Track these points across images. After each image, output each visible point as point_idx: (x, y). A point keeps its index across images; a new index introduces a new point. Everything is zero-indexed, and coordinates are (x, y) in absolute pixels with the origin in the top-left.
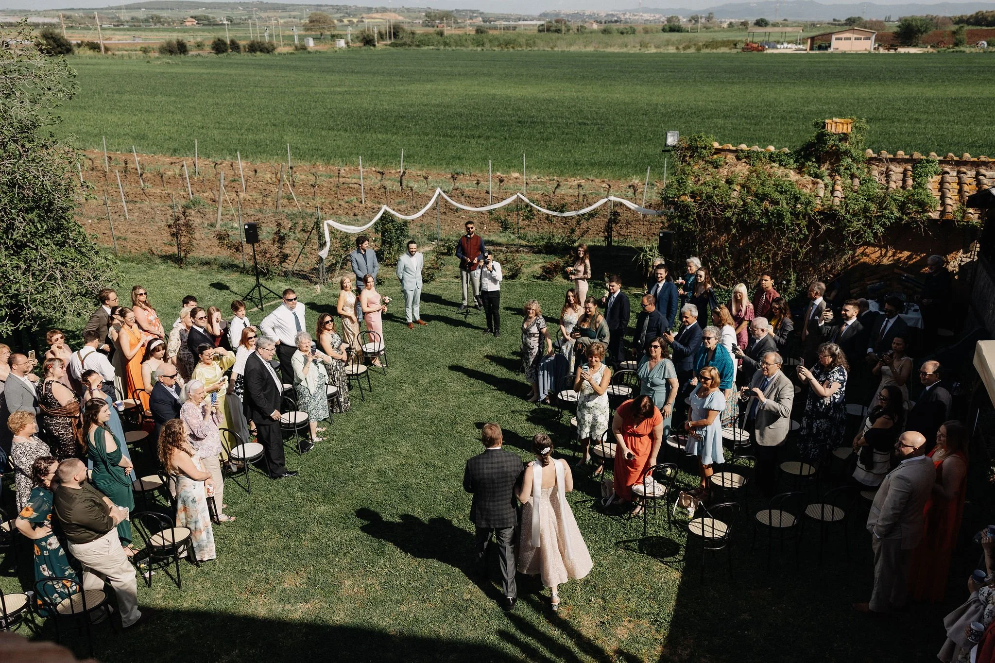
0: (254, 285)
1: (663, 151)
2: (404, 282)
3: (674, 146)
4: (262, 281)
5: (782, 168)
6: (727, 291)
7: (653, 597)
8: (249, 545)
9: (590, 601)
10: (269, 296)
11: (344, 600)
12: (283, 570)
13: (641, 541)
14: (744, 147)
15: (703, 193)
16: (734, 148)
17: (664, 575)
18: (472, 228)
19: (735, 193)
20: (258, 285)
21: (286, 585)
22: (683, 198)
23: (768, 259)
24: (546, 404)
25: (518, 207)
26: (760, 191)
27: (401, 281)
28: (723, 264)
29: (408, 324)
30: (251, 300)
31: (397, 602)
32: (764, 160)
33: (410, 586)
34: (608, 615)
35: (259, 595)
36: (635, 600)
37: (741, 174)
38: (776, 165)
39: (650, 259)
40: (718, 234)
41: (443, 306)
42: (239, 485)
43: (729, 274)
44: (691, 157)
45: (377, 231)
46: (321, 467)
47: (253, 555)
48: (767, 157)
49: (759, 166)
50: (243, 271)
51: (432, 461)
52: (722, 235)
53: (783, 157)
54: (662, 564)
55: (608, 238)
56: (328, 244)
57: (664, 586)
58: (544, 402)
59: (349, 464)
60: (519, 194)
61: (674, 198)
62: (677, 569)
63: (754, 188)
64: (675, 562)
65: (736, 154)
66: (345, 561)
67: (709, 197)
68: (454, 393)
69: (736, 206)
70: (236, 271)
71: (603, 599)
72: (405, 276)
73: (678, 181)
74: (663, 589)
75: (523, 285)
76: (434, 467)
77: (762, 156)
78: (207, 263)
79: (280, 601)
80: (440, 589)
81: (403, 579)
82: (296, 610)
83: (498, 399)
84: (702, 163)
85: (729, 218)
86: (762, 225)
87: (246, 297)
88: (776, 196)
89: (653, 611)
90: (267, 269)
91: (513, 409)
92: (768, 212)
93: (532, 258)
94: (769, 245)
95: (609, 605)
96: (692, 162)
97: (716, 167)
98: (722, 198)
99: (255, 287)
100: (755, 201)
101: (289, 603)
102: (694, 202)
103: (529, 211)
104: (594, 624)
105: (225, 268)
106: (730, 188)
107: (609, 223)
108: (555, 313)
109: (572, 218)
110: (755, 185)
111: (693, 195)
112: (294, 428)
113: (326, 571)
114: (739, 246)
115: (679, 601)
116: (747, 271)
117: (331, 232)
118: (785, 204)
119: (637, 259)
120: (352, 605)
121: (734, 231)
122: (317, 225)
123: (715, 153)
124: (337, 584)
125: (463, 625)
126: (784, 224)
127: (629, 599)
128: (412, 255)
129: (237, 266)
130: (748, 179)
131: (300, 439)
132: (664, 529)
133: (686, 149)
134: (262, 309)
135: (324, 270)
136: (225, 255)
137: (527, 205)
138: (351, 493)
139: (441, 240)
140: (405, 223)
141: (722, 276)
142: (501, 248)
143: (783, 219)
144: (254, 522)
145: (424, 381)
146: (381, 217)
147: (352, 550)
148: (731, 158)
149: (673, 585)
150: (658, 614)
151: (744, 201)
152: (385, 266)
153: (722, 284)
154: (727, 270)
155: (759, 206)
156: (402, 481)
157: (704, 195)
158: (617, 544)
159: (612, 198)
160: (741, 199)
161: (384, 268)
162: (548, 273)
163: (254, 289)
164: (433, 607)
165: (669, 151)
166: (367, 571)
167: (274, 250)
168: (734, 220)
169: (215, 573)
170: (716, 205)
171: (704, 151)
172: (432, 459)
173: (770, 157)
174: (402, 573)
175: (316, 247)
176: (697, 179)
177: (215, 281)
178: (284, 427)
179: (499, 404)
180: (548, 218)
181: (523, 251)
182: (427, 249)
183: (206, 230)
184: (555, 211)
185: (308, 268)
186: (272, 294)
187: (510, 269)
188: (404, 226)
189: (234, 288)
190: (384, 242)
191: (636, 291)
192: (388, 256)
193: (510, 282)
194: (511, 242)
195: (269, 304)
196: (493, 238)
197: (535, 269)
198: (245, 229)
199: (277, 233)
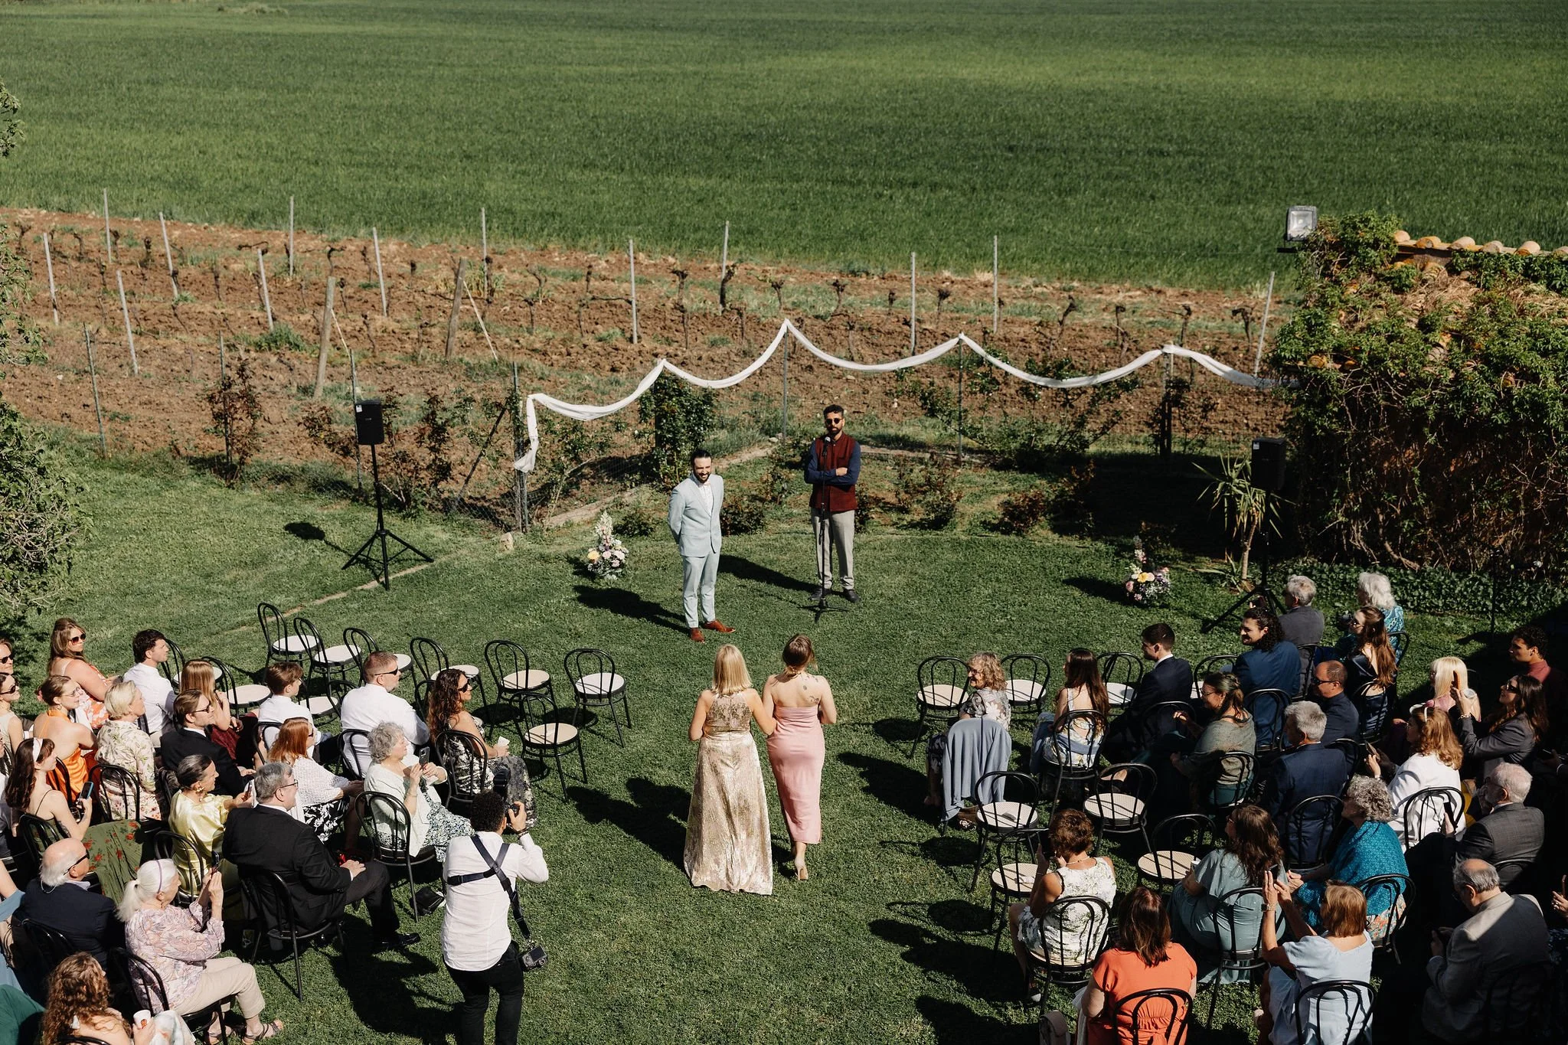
0: (372, 534)
1: (1280, 250)
2: (685, 540)
3: (1305, 241)
4: (392, 521)
5: (1554, 294)
6: (1419, 574)
10: (405, 555)
14: (1467, 243)
15: (1361, 351)
16: (1444, 246)
18: (837, 421)
19: (1437, 351)
20: (381, 533)
22: (1315, 361)
23: (1514, 504)
24: (960, 827)
25: (960, 364)
26: (1494, 349)
27: (678, 538)
28: (1408, 512)
29: (689, 632)
30: (367, 563)
32: (1511, 274)
37: (1456, 308)
38: (1540, 287)
39: (1239, 496)
40: (1398, 442)
41: (774, 589)
43: (1424, 536)
44: (1343, 264)
45: (643, 414)
48: (1520, 269)
49: (1498, 292)
50: (357, 496)
52: (1407, 447)
53: (1557, 269)
55: (1163, 437)
56: (535, 445)
58: (955, 823)
60: (962, 336)
61: (1295, 360)
63: (1481, 341)
65: (1448, 260)
67: (1375, 360)
69: (1437, 383)
70: (343, 497)
72: (687, 527)
73: (1308, 322)
75: (956, 544)
76: (691, 960)
77: (1507, 265)
78: (282, 477)
83: (857, 813)
84: (1367, 281)
85: (1419, 411)
86: (1499, 428)
87: (355, 557)
88: (1534, 360)
90: (407, 496)
91: (885, 835)
92: (1512, 397)
93: (988, 481)
94: (1514, 473)
96: (1343, 278)
97: (1399, 291)
98: (1405, 363)
99: (374, 537)
100: (1481, 373)
102: (1342, 370)
103: (985, 375)
105: (320, 490)
106: (1426, 340)
107: (1163, 404)
108: (1018, 613)
109: (1082, 391)
110: (1486, 334)
111: (1339, 354)
112: (405, 861)
114: (1448, 473)
116: (1467, 527)
117: (542, 419)
118: (1551, 380)
119: (1210, 495)
121: (1431, 440)
122: (511, 405)
123: (1399, 257)
126: (1548, 428)
128: (703, 482)
129: (344, 485)
130: (1471, 319)
131: (416, 888)
133: (1335, 247)
134: (386, 586)
135: (525, 501)
136: (323, 459)
137: (980, 362)
139: (792, 433)
140: (708, 396)
141: (1406, 540)
142: (921, 455)
143: (1547, 415)
146: (656, 383)
148: (1435, 268)
151: (1457, 371)
152: (661, 491)
153: (1405, 556)
154: (1417, 527)
155: (1492, 383)
156: (617, 989)
157: (1364, 355)
159: (1172, 349)
160: (1451, 367)
161: (661, 495)
162: (1016, 519)
163: (371, 541)
165: (1293, 250)
167: (423, 455)
168: (1431, 415)
170: (1389, 379)
171: (1372, 253)
172: (689, 944)
173: (1527, 267)
175: (509, 452)
176: (1352, 317)
177: (297, 520)
178: (384, 860)
179: (856, 823)
180: (1026, 390)
181: (970, 463)
182: (759, 453)
183: (293, 401)
184: (1042, 374)
185: (493, 493)
186: (410, 551)
187: (932, 507)
188: (705, 403)
189: (334, 536)
190: (659, 440)
191: (1209, 567)
192: (669, 469)
193: (931, 535)
194: (948, 442)
195: (403, 573)
196: (907, 431)
197: (989, 508)
198: (357, 414)
199: (430, 418)
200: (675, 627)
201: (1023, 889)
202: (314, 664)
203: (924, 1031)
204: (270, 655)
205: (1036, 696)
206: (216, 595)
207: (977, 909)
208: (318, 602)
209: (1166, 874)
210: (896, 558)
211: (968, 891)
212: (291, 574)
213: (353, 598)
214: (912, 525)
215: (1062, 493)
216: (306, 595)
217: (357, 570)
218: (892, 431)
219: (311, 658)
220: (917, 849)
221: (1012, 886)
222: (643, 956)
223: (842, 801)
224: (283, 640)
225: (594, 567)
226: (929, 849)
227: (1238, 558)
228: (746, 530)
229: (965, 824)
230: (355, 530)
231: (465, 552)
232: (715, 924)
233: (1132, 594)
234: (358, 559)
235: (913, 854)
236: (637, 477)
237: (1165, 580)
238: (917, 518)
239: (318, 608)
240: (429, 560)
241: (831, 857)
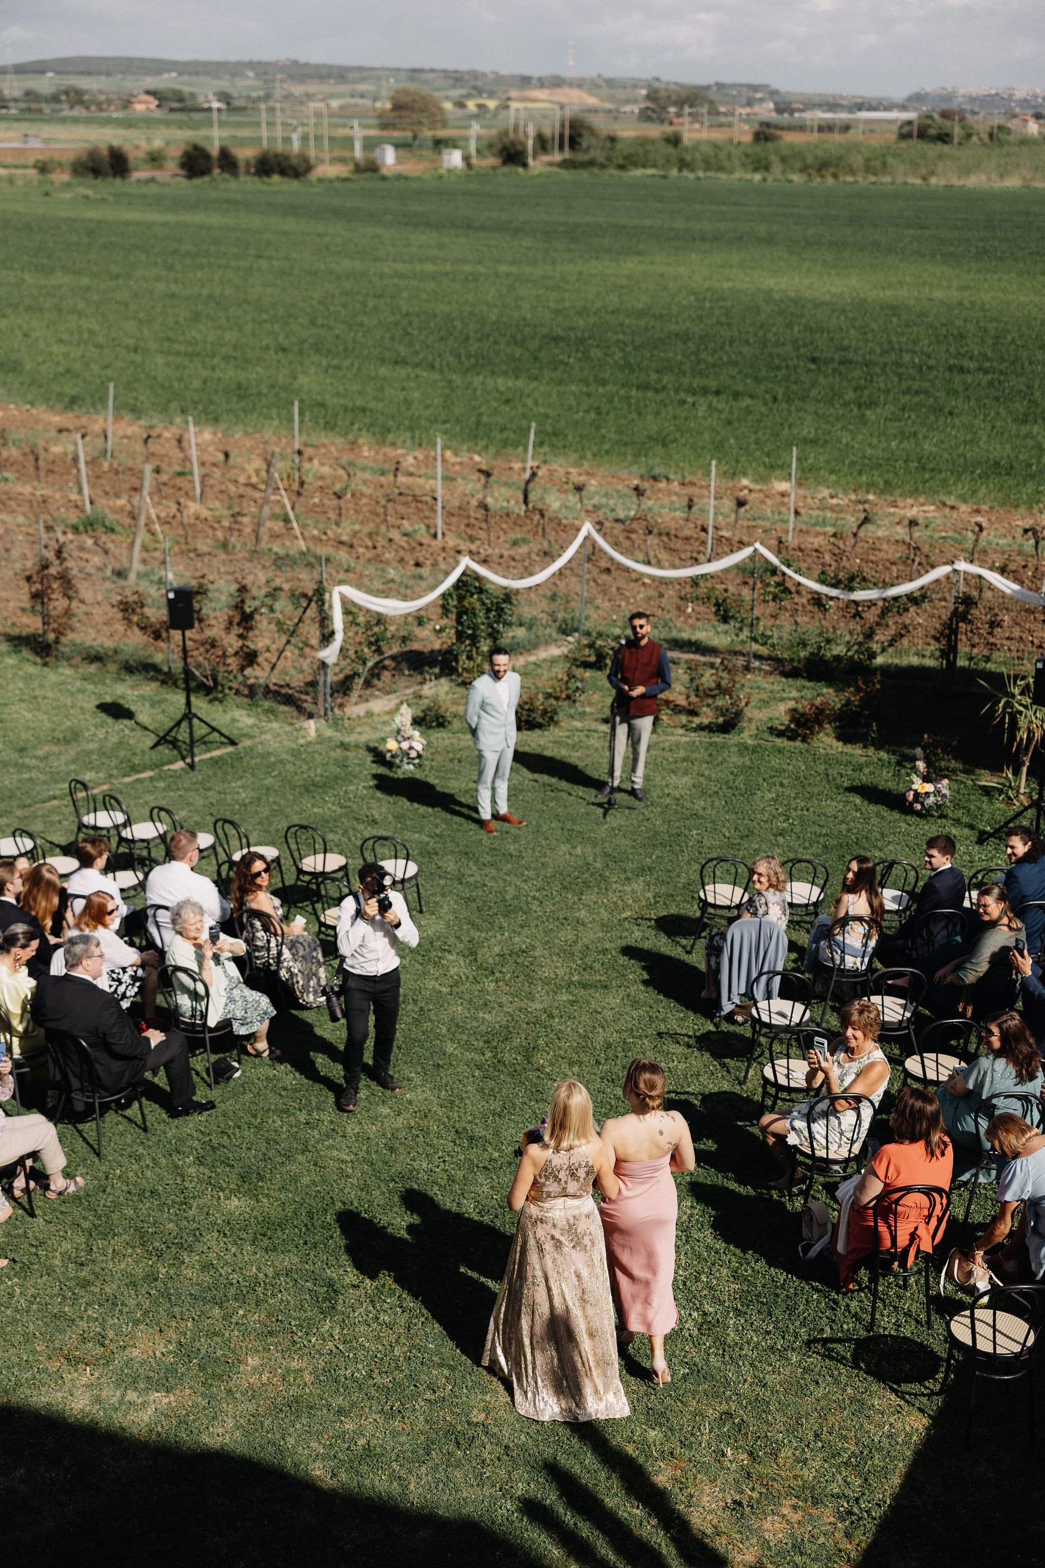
0: (179, 716)
2: (480, 734)
4: (200, 704)
7: (857, 1464)
8: (82, 1265)
9: (723, 1455)
10: (210, 738)
11: (238, 1395)
12: (136, 1322)
13: (860, 1344)
17: (892, 1420)
18: (642, 627)
20: (188, 716)
21: (135, 1353)
24: (734, 1022)
25: (754, 572)
27: (474, 732)
29: (481, 823)
30: (174, 743)
31: (341, 1411)
33: (371, 1382)
34: (753, 1489)
35: (81, 1366)
36: (817, 1464)
39: (1021, 713)
41: (564, 784)
42: (84, 1139)
45: (445, 610)
46: (247, 1118)
47: (85, 1284)
50: (166, 678)
51: (469, 1127)
54: (893, 1397)
55: (949, 651)
56: (339, 637)
57: (885, 1442)
58: (730, 1017)
59: (303, 1117)
60: (758, 545)
62: (921, 1410)
64: (923, 1395)
66: (256, 1316)
68: (546, 982)
70: (153, 679)
71: (751, 1454)
72: (483, 721)
74: (880, 1449)
75: (743, 748)
76: (472, 1138)
78: (96, 658)
79: (118, 1384)
80: (428, 1395)
81: (360, 1366)
82: (144, 1404)
83: (635, 1004)
87: (163, 738)
89: (848, 1492)
90: (215, 680)
91: (663, 1028)
93: (776, 687)
95: (760, 1468)
99: (182, 720)
101: (136, 1389)
103: (778, 584)
104: (721, 1504)
105: (132, 672)
107: (951, 619)
108: (801, 818)
109: (872, 604)
112: (203, 1032)
113: (215, 1334)
115: (909, 1479)
117: (347, 612)
119: (993, 710)
120: (252, 1407)
122: (319, 596)
124: (232, 1364)
125: (458, 1474)
127: (805, 1462)
128: (500, 679)
129: (155, 668)
131: (214, 1058)
132: (918, 1322)
134: (192, 766)
135: (328, 691)
136: (135, 642)
137: (774, 571)
138: (295, 1179)
139: (588, 634)
140: (508, 596)
144: (99, 1218)
145: (489, 954)
146: (459, 580)
147: (273, 1295)
149: (905, 1443)
150: (857, 1500)
152: (459, 685)
158: (808, 1343)
159: (963, 566)
161: (459, 690)
162: (802, 726)
163: (178, 724)
164: (408, 1429)
166: (294, 1342)
167: (232, 642)
169: (9, 1312)
172: (471, 1123)
174: (361, 1354)
175: (314, 641)
177: (109, 699)
179: (635, 1014)
180: (818, 601)
181: (760, 670)
182: (555, 651)
183: (108, 585)
184: (834, 586)
185: (297, 681)
186: (216, 734)
187: (721, 711)
188: (504, 601)
189: (143, 717)
190: (460, 636)
191: (988, 780)
192: (468, 664)
193: (718, 738)
194: (739, 648)
195: (208, 756)
196: (700, 635)
197: (776, 714)
198: (169, 600)
199: (239, 606)
200: (468, 818)
201: (793, 1084)
202: (122, 840)
203: (691, 1215)
204: (79, 829)
205: (814, 899)
206: (29, 768)
207: (748, 1101)
208: (127, 780)
209: (932, 1075)
210: (684, 760)
211: (740, 1084)
212: (101, 752)
213: (160, 778)
214: (701, 728)
215: (848, 702)
216: (115, 772)
217: (165, 750)
218: (685, 636)
219: (119, 834)
220: (692, 1042)
221: (782, 1081)
222: (426, 1132)
223: (622, 992)
224: (92, 815)
225: (393, 756)
226: (705, 1042)
227: (1016, 773)
228: (540, 726)
229: (740, 1019)
230: (163, 711)
231: (268, 737)
232: (496, 1106)
233: (911, 804)
234: (166, 739)
235: (689, 1046)
236: (437, 670)
237: (945, 791)
238: (706, 721)
239: (126, 785)
240: (233, 743)
241: (609, 1045)
